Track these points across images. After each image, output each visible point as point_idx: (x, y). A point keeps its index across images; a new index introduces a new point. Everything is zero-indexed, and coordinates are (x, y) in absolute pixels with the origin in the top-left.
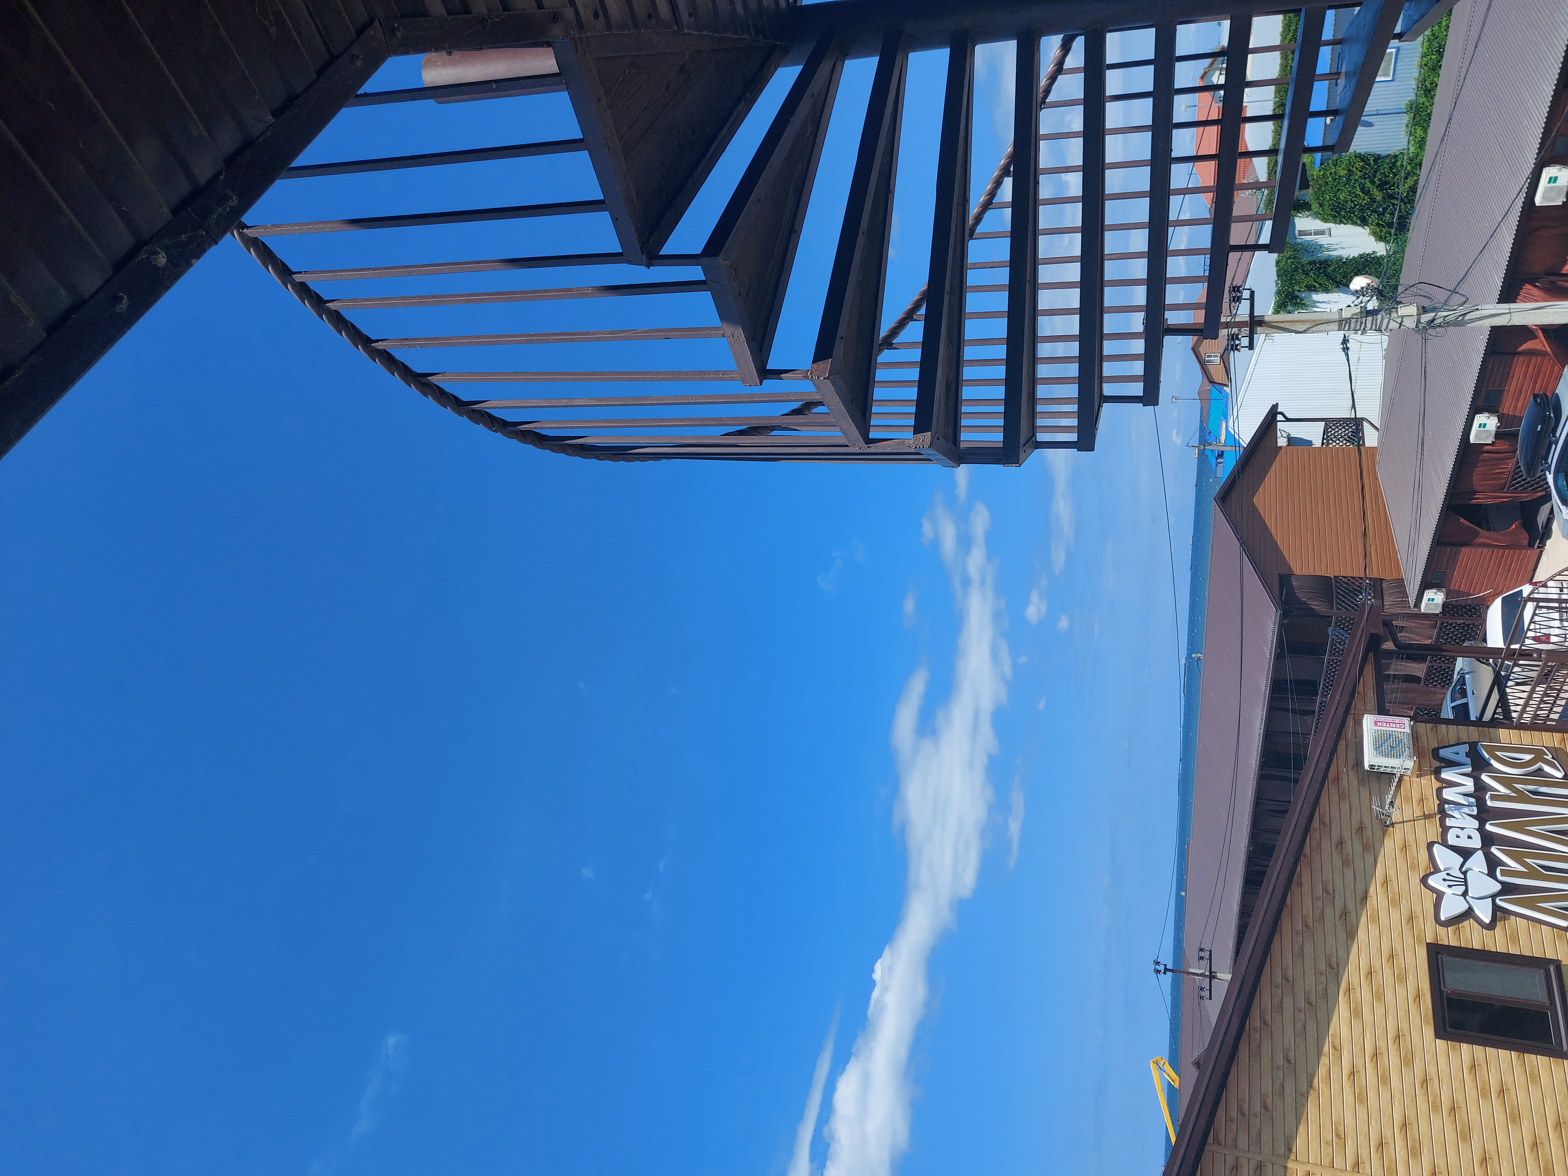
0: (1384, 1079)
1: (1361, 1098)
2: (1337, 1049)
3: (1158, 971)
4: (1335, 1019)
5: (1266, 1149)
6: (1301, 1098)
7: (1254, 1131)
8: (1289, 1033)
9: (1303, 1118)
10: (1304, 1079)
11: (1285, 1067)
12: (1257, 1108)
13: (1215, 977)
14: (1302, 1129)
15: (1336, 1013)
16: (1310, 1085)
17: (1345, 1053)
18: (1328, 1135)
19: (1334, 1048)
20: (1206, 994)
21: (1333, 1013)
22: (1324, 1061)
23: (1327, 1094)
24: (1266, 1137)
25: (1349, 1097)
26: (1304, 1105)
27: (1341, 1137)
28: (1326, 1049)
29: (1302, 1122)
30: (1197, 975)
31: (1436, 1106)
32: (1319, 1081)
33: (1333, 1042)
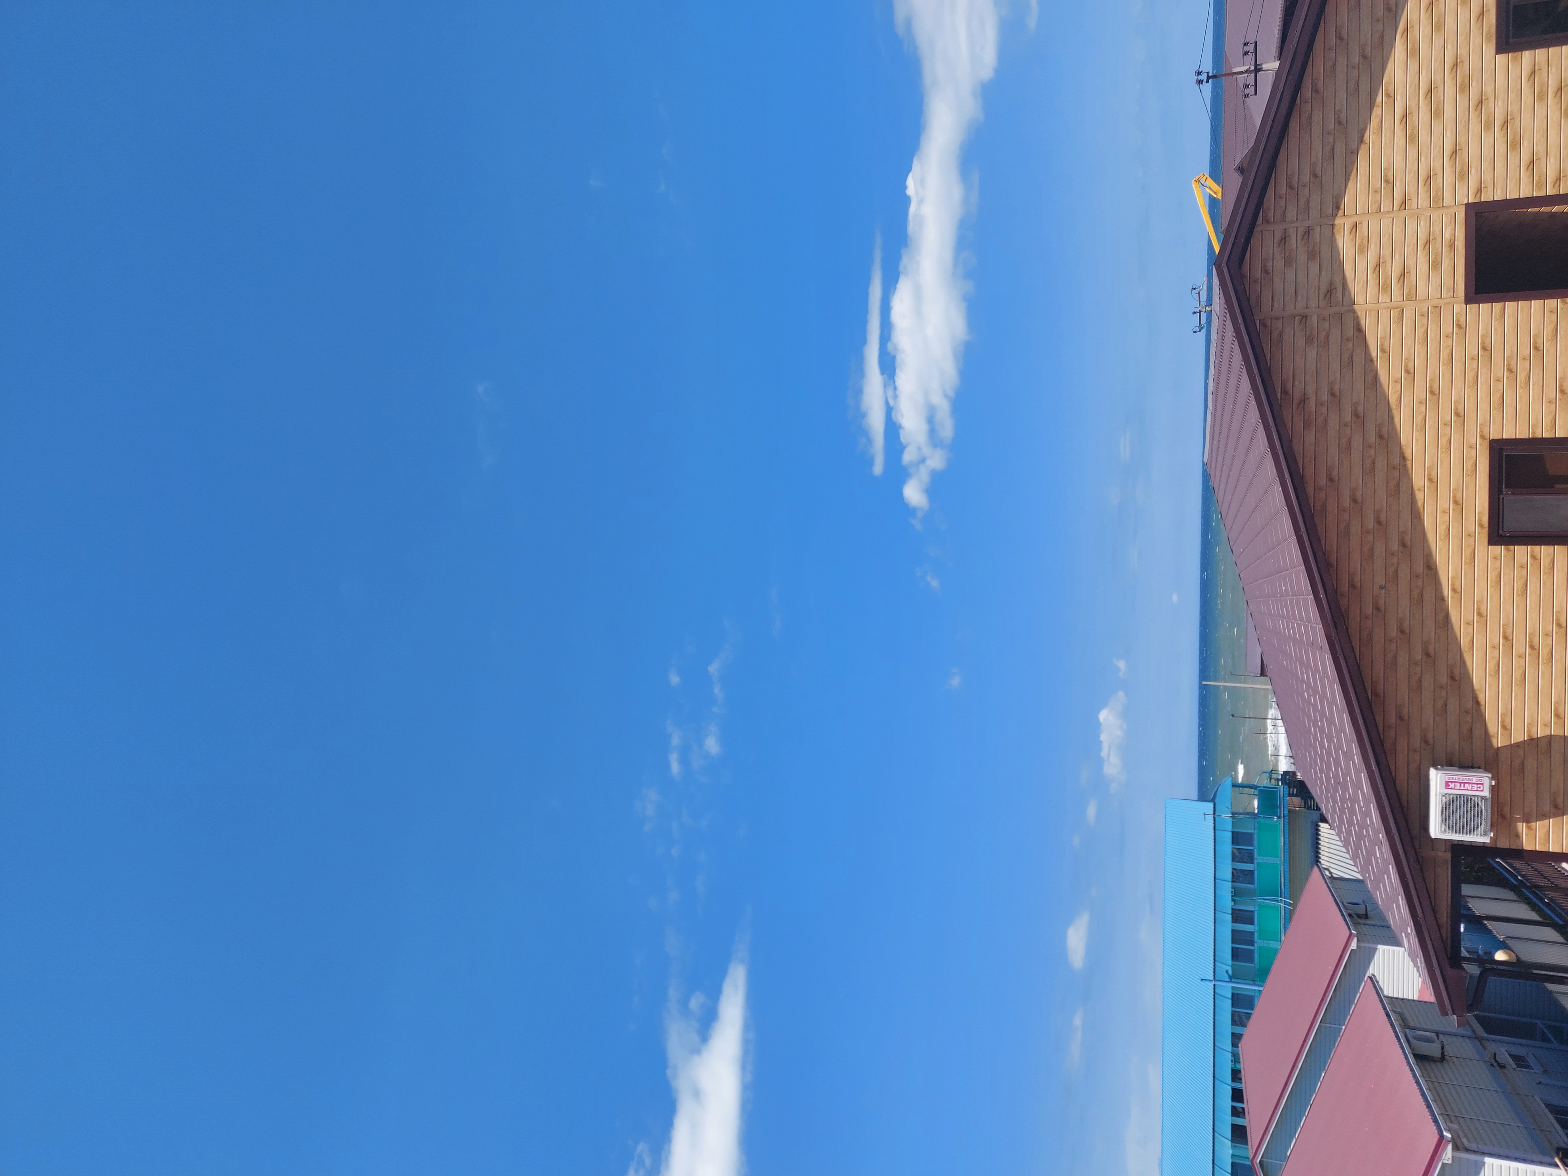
0: (1438, 113)
1: (1413, 138)
2: (1391, 97)
3: (1200, 82)
4: (1390, 65)
5: (1314, 213)
6: (1352, 155)
7: (1302, 202)
8: (1342, 95)
9: (1353, 174)
10: (1355, 136)
11: (1336, 130)
12: (1306, 178)
13: (1261, 70)
14: (1351, 185)
15: (1392, 59)
16: (1361, 140)
17: (1399, 98)
18: (1376, 183)
19: (1388, 95)
20: (1251, 90)
21: (1388, 59)
22: (1376, 111)
23: (1378, 144)
24: (1315, 203)
25: (1399, 140)
26: (1354, 162)
27: (1389, 182)
28: (1379, 99)
29: (1351, 178)
30: (1242, 73)
31: (1489, 125)
32: (1371, 135)
33: (1387, 90)
